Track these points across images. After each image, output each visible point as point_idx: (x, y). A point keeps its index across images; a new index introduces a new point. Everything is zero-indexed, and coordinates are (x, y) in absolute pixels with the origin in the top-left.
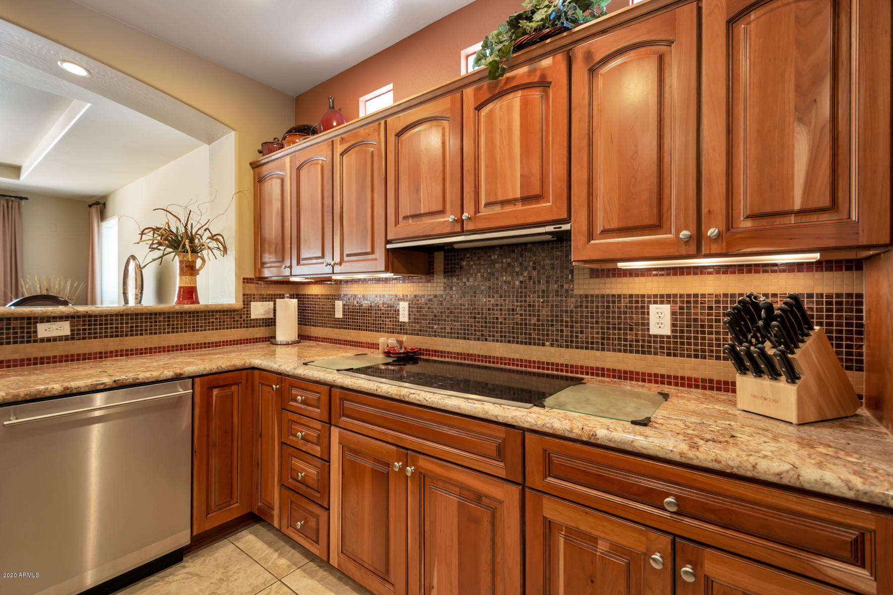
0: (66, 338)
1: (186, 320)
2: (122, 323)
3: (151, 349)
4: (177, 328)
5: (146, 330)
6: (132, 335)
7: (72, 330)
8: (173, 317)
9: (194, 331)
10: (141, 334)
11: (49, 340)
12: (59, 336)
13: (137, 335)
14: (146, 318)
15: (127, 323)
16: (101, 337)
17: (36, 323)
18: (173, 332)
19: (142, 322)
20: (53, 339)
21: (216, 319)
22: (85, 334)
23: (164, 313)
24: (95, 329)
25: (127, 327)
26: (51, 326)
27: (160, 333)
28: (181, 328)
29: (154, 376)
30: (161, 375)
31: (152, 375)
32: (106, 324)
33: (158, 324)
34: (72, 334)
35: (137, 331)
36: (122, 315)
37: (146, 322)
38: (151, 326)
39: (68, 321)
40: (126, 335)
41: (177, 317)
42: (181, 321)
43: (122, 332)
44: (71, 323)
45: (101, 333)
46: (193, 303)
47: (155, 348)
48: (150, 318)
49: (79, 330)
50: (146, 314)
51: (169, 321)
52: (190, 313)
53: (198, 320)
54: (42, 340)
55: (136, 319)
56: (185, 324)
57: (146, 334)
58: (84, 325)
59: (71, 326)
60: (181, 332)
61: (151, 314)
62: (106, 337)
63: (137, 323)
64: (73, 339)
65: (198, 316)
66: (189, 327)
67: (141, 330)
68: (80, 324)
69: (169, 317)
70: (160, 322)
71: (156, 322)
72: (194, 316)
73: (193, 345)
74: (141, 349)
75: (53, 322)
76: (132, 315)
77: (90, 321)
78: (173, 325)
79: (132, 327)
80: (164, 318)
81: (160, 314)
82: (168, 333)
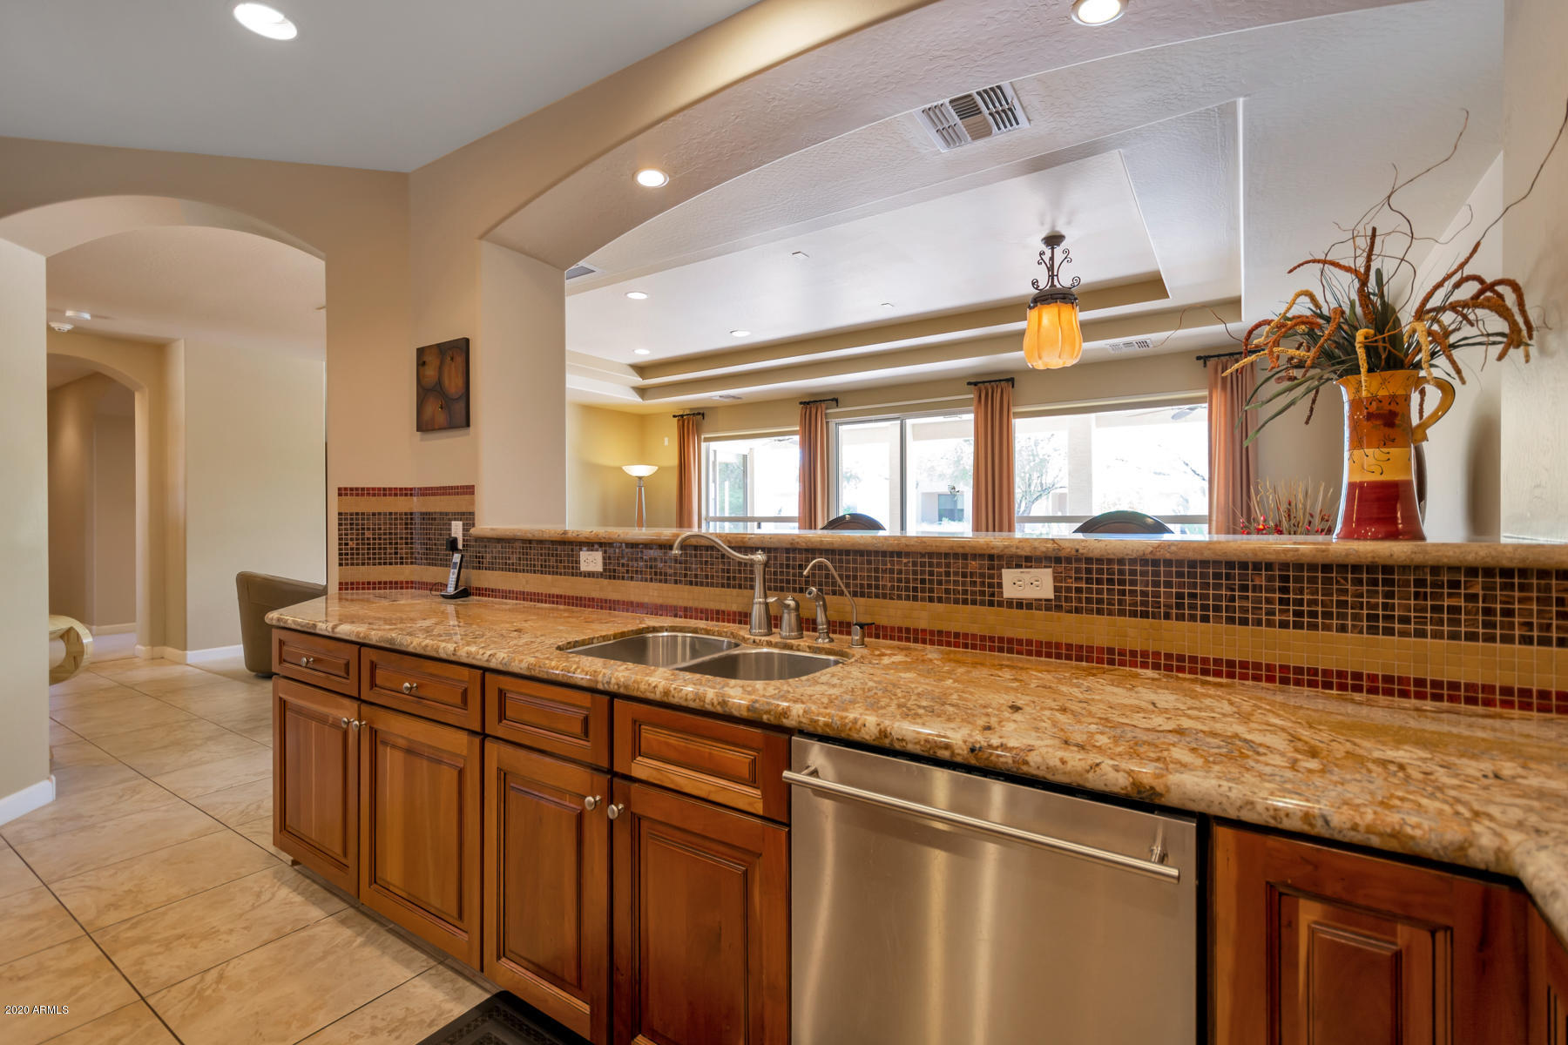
0: (1047, 605)
1: (1345, 592)
2: (1156, 584)
3: (1231, 664)
4: (1313, 614)
5: (1217, 609)
6: (1180, 618)
7: (1057, 589)
8: (1298, 580)
9: (1373, 630)
10: (1205, 619)
11: (1020, 604)
12: (1036, 600)
13: (1193, 618)
14: (1217, 576)
15: (1168, 584)
16: (1110, 613)
17: (1000, 567)
18: (1298, 626)
19: (1206, 586)
20: (1027, 604)
21: (1472, 598)
22: (1079, 600)
23: (1269, 566)
24: (1099, 591)
25: (1168, 595)
26: (1023, 575)
27: (1259, 623)
28: (1328, 615)
29: (1069, 767)
30: (1090, 775)
31: (1063, 762)
32: (1122, 582)
33: (1250, 594)
34: (1057, 598)
35: (1192, 607)
36: (1155, 563)
37: (1217, 587)
38: (1232, 599)
39: (1051, 567)
40: (1167, 616)
41: (1313, 580)
42: (1327, 593)
43: (1157, 605)
44: (1054, 573)
45: (1110, 603)
46: (1394, 535)
47: (1244, 665)
48: (1228, 577)
49: (1068, 589)
50: (1217, 563)
51: (1284, 590)
52: (1356, 568)
53: (1389, 595)
54: (1009, 603)
55: (1192, 575)
56: (1342, 604)
57: (1218, 620)
58: (1078, 579)
59: (1055, 579)
60: (1327, 628)
61: (1230, 565)
62: (1122, 613)
63: (1194, 586)
64: (1059, 608)
65: (1387, 582)
66: (1356, 617)
67: (1205, 608)
68: (1071, 578)
69: (1285, 579)
70: (1256, 589)
71: (1244, 588)
72: (1374, 582)
73: (1372, 678)
74: (1205, 661)
75: (1026, 567)
76: (1180, 563)
77: (1089, 571)
78: (1300, 602)
79: (1180, 596)
80: (1270, 579)
81: (1257, 566)
82: (1284, 625)
